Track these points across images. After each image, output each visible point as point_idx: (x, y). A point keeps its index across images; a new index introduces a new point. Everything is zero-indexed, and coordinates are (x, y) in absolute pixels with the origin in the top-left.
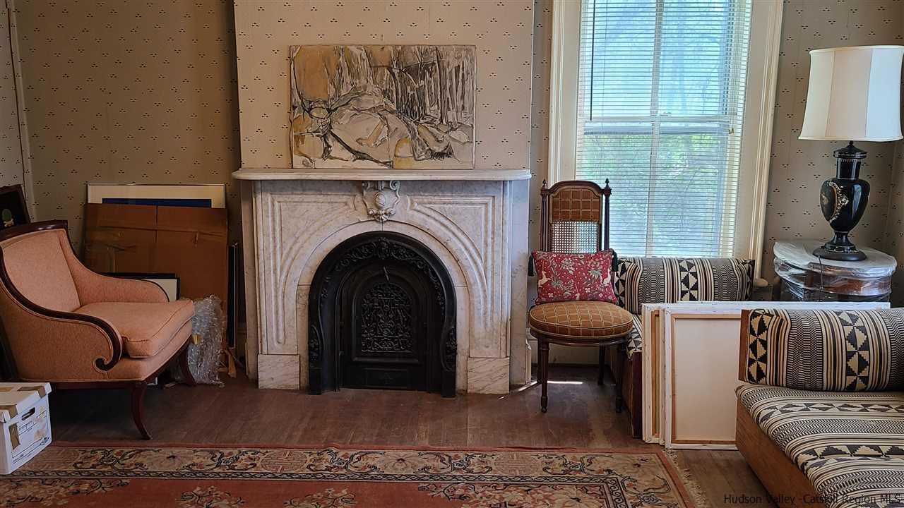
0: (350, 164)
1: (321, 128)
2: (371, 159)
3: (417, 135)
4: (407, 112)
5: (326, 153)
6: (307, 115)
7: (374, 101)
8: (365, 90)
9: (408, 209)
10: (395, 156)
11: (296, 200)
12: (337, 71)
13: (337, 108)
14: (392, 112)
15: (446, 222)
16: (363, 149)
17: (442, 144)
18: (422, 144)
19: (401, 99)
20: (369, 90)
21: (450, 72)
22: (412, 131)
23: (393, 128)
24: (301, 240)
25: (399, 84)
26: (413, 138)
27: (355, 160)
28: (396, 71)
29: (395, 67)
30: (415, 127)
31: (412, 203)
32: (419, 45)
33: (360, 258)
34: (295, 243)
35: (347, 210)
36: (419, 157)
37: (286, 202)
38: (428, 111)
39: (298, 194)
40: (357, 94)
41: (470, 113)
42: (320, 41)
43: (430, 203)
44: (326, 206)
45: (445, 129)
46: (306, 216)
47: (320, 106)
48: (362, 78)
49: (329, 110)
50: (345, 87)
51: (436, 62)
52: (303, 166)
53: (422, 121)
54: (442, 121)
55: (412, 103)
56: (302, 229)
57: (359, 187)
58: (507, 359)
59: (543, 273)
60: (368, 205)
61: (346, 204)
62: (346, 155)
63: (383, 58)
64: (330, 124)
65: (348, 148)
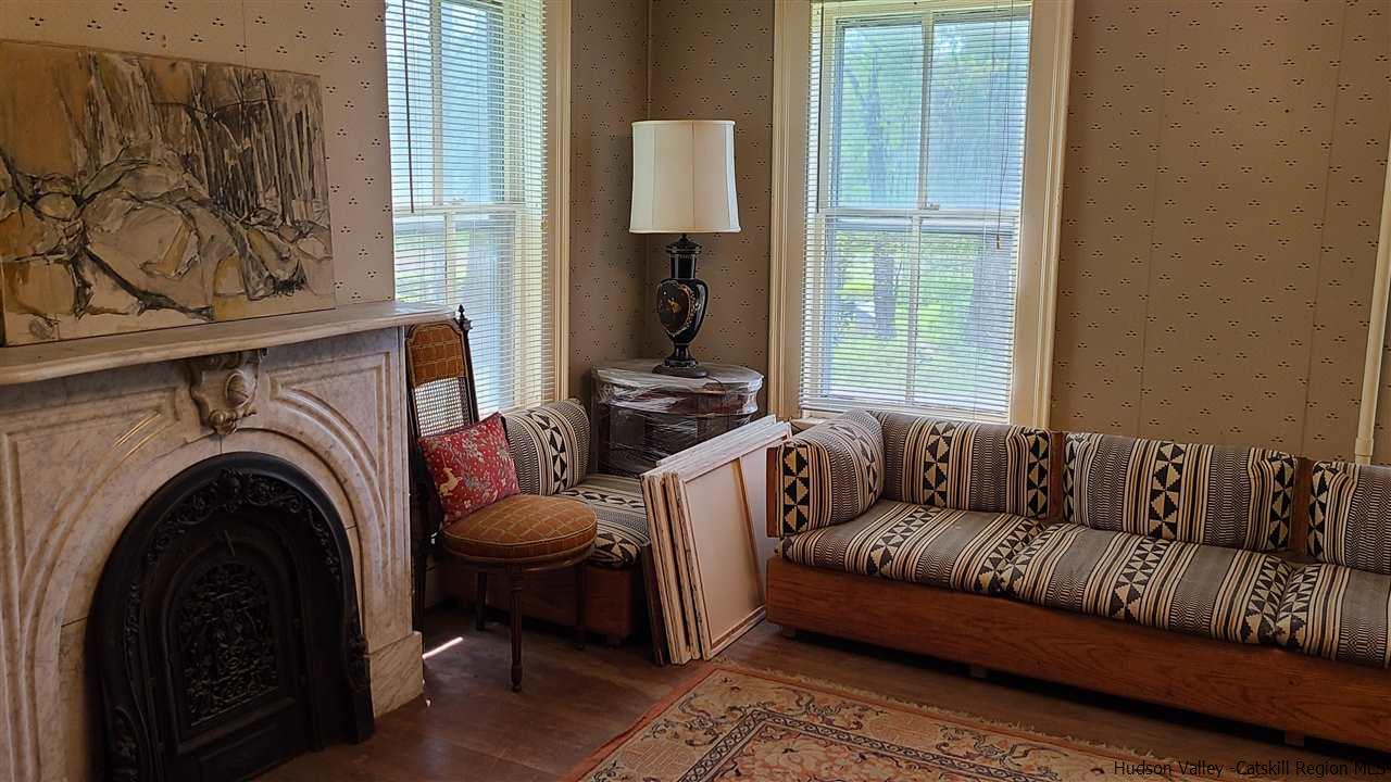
0: (134, 322)
1: (65, 242)
2: (171, 305)
3: (249, 249)
4: (228, 203)
5: (81, 302)
6: (29, 211)
7: (167, 179)
8: (149, 155)
9: (268, 399)
10: (215, 295)
11: (53, 420)
12: (86, 109)
13: (94, 195)
14: (201, 203)
15: (327, 414)
16: (156, 285)
17: (289, 264)
18: (257, 266)
19: (215, 173)
20: (157, 153)
21: (290, 124)
22: (238, 239)
23: (207, 238)
24: (66, 516)
25: (210, 143)
26: (242, 255)
27: (141, 312)
28: (202, 117)
29: (199, 108)
30: (244, 232)
31: (274, 387)
32: (235, 66)
33: (192, 523)
34: (53, 527)
35: (161, 422)
36: (256, 292)
37: (27, 430)
38: (261, 200)
39: (56, 407)
40: (134, 162)
41: (324, 204)
42: (35, 34)
43: (300, 382)
44: (119, 422)
45: (290, 235)
46: (76, 456)
47: (57, 190)
48: (141, 128)
49: (78, 200)
50: (107, 147)
51: (266, 102)
52: (31, 337)
53: (253, 220)
54: (284, 220)
55: (235, 183)
56: (69, 489)
57: (190, 370)
58: (417, 633)
59: (448, 471)
60: (211, 405)
61: (158, 409)
62: (125, 300)
63: (176, 87)
64: (83, 232)
65: (125, 285)
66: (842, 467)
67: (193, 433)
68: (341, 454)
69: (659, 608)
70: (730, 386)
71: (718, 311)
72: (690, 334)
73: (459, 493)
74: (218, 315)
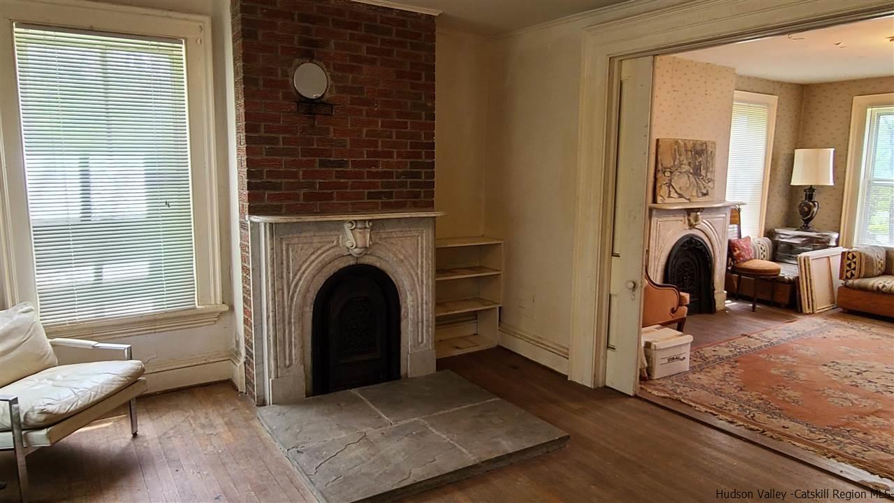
9: (702, 221)
15: (712, 228)
31: (704, 218)
32: (701, 141)
39: (666, 217)
43: (708, 218)
57: (689, 211)
58: (725, 292)
59: (736, 249)
60: (692, 221)
61: (681, 221)
62: (676, 195)
63: (689, 146)
64: (670, 180)
65: (676, 192)
66: (869, 261)
67: (687, 227)
68: (713, 239)
69: (800, 295)
70: (826, 235)
71: (822, 212)
72: (811, 219)
73: (739, 255)
74: (692, 200)
